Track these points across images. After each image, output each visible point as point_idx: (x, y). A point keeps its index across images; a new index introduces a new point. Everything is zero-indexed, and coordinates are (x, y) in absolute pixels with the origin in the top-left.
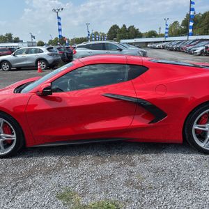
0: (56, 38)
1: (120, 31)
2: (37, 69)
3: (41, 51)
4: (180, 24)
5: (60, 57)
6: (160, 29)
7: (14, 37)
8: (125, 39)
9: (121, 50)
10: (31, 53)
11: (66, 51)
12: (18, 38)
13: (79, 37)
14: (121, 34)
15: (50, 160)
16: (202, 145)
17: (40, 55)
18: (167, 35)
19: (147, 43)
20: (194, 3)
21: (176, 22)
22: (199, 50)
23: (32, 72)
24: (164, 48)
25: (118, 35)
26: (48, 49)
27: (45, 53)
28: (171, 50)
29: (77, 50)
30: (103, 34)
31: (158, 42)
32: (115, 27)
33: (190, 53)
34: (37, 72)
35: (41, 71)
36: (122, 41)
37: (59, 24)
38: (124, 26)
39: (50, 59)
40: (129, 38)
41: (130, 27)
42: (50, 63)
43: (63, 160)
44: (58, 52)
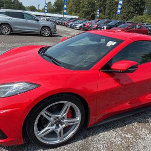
6: (39, 5)
18: (46, 11)
21: (50, 3)
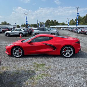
0: (25, 24)
1: (50, 22)
2: (20, 36)
3: (21, 30)
4: (74, 20)
5: (28, 32)
6: (66, 22)
7: (7, 23)
8: (52, 25)
9: (49, 31)
10: (17, 31)
11: (30, 30)
12: (9, 24)
13: (34, 24)
14: (51, 24)
15: (30, 58)
16: (65, 56)
17: (21, 31)
18: (69, 25)
19: (61, 27)
20: (78, 14)
21: (73, 20)
22: (79, 31)
23: (18, 37)
24: (67, 30)
25: (49, 24)
26: (24, 29)
27: (22, 31)
28: (69, 31)
29: (34, 30)
30: (43, 23)
31: (65, 27)
32: (48, 21)
33: (76, 32)
34: (20, 37)
35: (21, 37)
36: (51, 26)
37: (26, 19)
38: (52, 20)
39: (24, 33)
40: (54, 25)
41: (54, 21)
42: (24, 34)
43: (33, 58)
44: (27, 31)
